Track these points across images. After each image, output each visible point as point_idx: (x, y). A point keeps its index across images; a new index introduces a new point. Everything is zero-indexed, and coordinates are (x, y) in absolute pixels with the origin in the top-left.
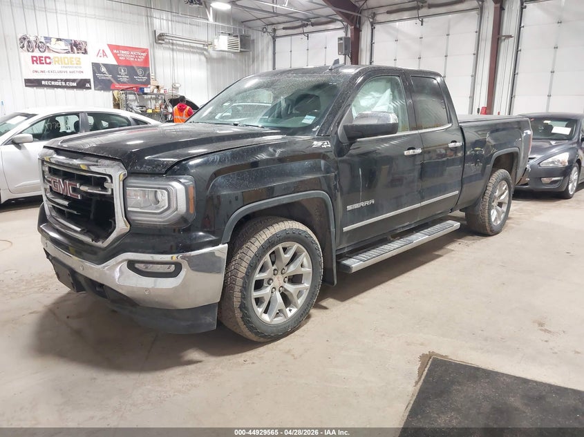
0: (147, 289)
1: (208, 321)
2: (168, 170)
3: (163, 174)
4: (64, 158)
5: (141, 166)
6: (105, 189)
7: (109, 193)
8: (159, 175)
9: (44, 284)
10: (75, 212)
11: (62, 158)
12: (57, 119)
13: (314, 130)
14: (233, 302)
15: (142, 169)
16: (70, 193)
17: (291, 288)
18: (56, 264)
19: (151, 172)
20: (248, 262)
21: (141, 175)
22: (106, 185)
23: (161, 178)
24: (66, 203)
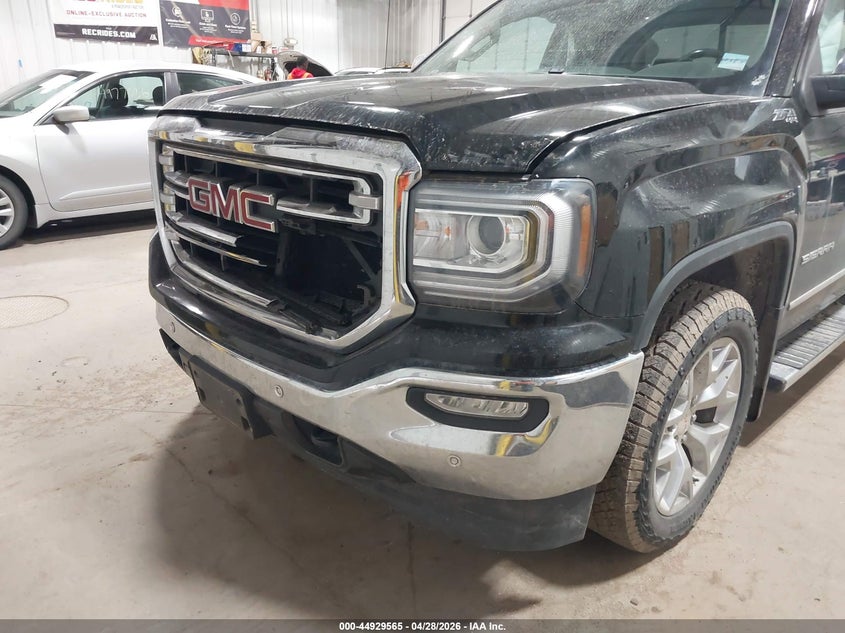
0: (456, 456)
1: (573, 524)
2: (536, 163)
3: (523, 174)
4: (225, 133)
5: (461, 154)
6: (348, 209)
7: (365, 219)
8: (512, 176)
9: (143, 389)
10: (256, 262)
11: (216, 135)
12: (123, 82)
13: (754, 83)
14: (625, 480)
15: (465, 161)
16: (244, 217)
17: (699, 433)
18: (200, 371)
19: (490, 168)
20: (665, 390)
21: (460, 177)
22: (353, 200)
23: (516, 186)
24: (231, 240)
